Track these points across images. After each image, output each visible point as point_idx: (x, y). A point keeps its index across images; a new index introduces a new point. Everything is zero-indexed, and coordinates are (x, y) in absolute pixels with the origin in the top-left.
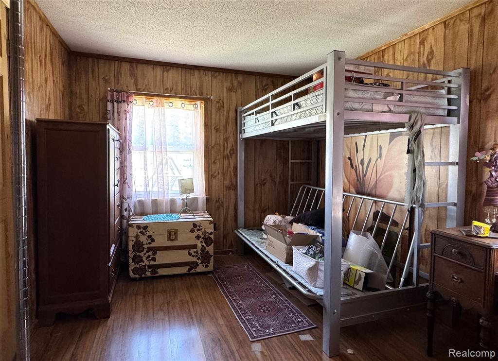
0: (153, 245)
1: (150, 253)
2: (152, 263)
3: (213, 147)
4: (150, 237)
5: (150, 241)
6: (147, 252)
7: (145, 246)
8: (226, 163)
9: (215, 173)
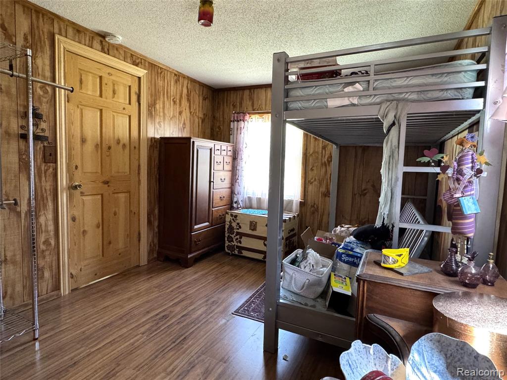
0: (240, 231)
1: (238, 237)
2: (239, 244)
3: (311, 155)
4: (238, 224)
5: (238, 227)
6: (236, 235)
7: (235, 231)
8: (323, 170)
9: (312, 179)
